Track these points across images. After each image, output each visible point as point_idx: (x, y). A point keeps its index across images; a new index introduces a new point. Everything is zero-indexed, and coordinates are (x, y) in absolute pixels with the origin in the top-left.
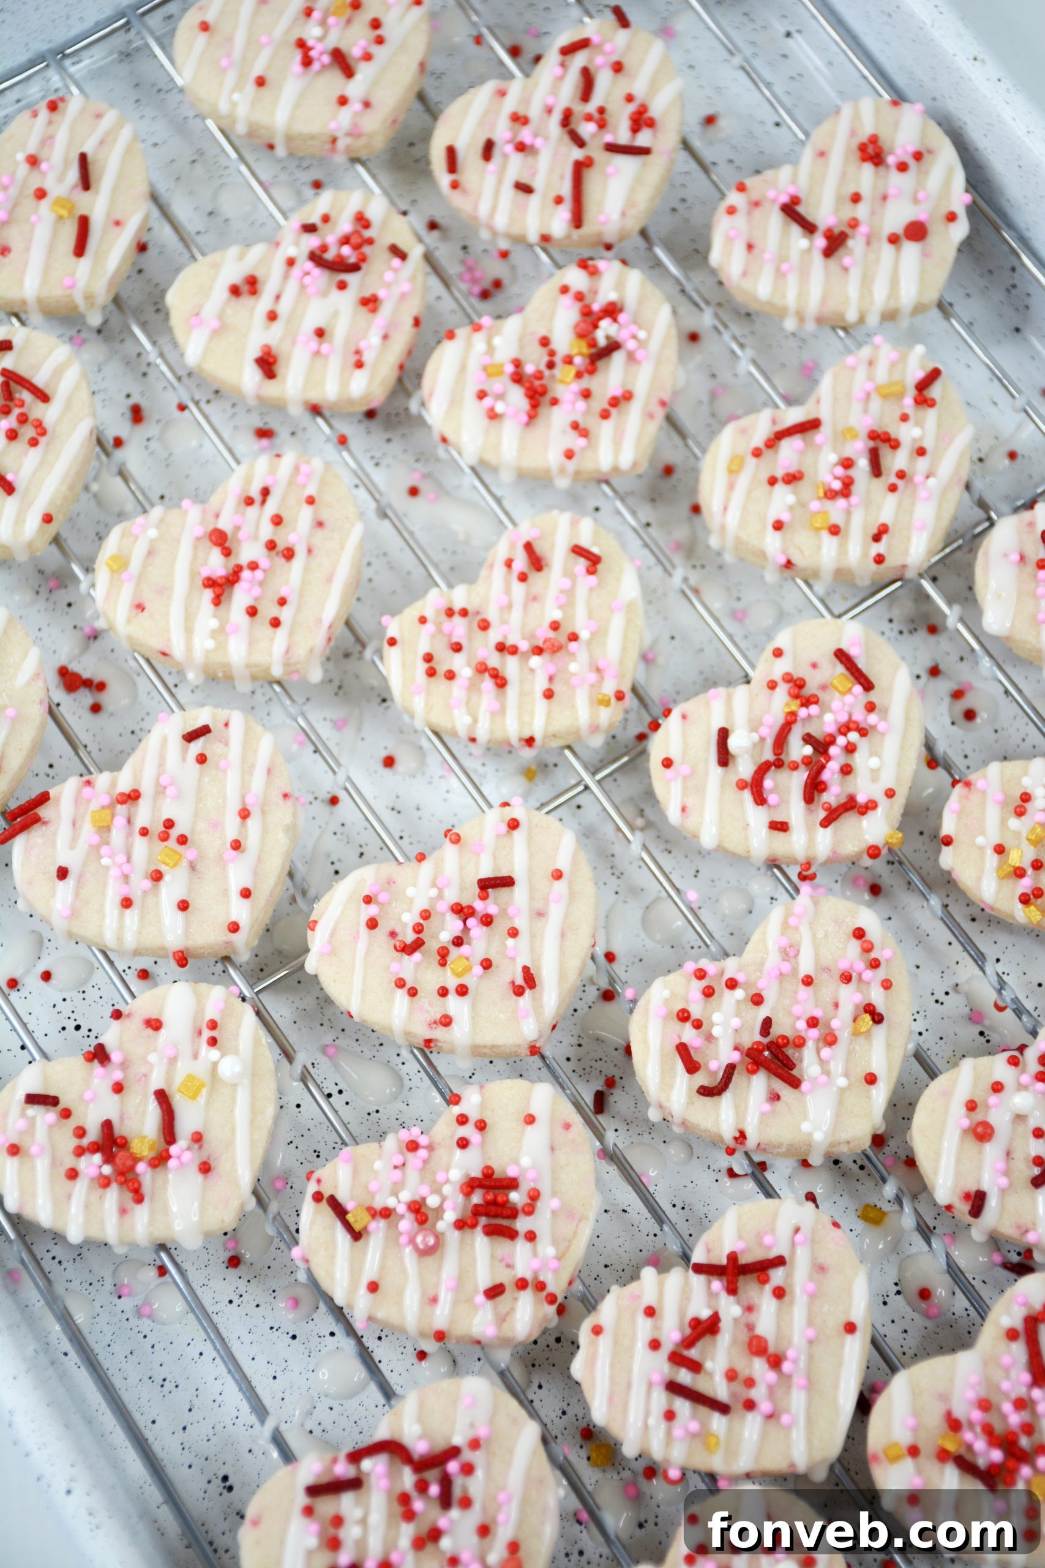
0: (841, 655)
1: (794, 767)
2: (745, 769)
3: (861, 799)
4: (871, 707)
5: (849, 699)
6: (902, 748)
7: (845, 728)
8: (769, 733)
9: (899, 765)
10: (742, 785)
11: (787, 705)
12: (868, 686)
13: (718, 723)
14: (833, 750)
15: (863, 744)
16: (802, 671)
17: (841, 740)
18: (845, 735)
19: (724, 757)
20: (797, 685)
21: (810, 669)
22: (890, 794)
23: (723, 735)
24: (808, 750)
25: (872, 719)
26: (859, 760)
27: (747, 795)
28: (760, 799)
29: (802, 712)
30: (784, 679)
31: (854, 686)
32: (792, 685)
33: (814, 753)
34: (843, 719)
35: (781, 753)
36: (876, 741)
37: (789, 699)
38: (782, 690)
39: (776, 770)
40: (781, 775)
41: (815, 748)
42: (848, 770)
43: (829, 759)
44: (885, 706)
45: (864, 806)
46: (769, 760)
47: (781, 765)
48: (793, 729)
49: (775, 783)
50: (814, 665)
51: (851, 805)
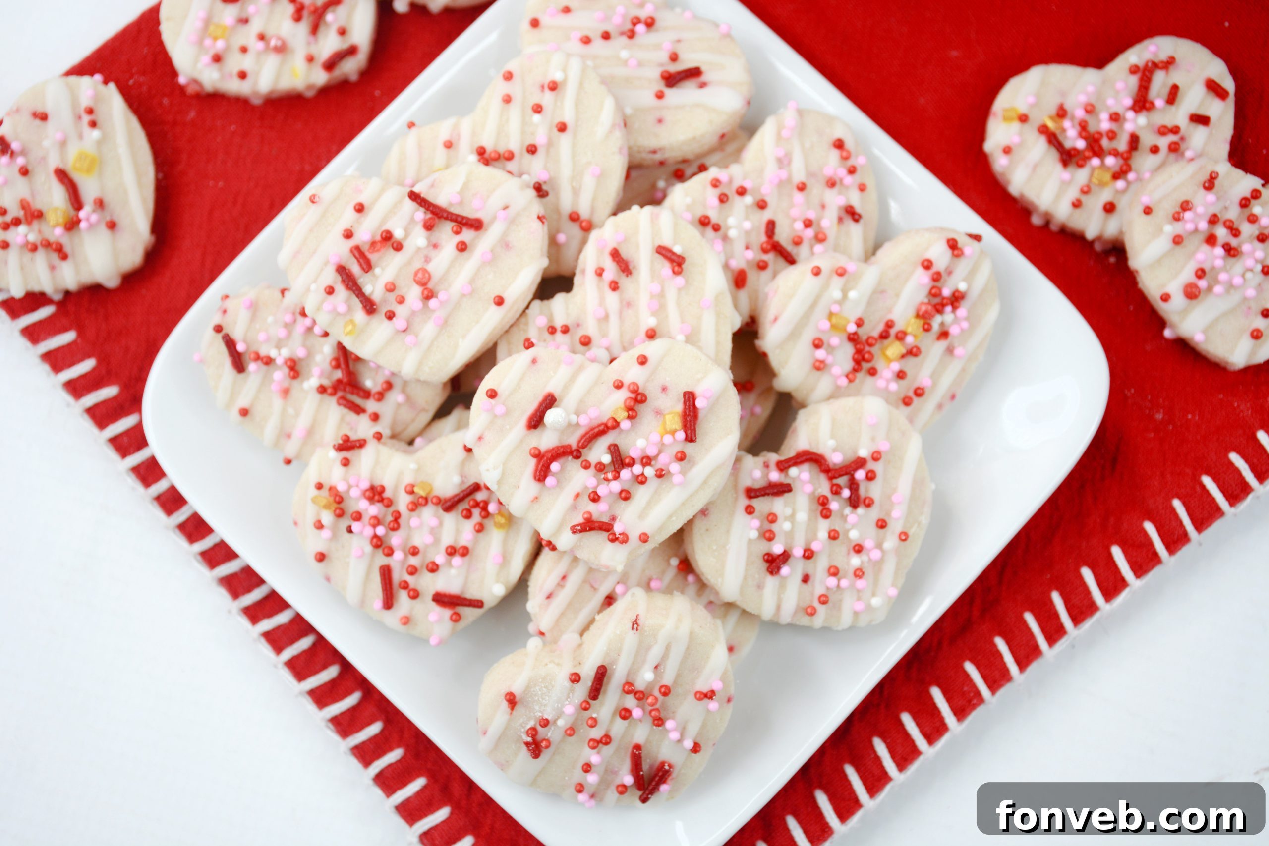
0: (690, 398)
1: (586, 466)
2: (546, 440)
3: (618, 528)
4: (681, 457)
5: (668, 439)
6: (683, 504)
7: (647, 461)
8: (586, 424)
9: (670, 517)
10: (535, 454)
11: (617, 410)
12: (690, 438)
13: (553, 387)
14: (625, 474)
15: (653, 483)
16: (652, 390)
17: (637, 469)
18: (644, 466)
19: (536, 422)
20: (638, 399)
21: (660, 390)
22: (644, 538)
23: (549, 402)
24: (606, 459)
25: (675, 467)
26: (641, 494)
27: (533, 462)
28: (542, 474)
29: (625, 425)
30: (631, 388)
31: (680, 430)
32: (633, 396)
33: (609, 464)
34: (651, 452)
35: (584, 447)
36: (664, 486)
37: (623, 406)
38: (623, 395)
39: (570, 458)
40: (572, 466)
41: (613, 462)
42: (625, 495)
43: (616, 478)
44: (693, 464)
45: (617, 536)
46: (570, 446)
47: (577, 457)
48: (608, 433)
49: (562, 469)
50: (664, 389)
51: (606, 527)
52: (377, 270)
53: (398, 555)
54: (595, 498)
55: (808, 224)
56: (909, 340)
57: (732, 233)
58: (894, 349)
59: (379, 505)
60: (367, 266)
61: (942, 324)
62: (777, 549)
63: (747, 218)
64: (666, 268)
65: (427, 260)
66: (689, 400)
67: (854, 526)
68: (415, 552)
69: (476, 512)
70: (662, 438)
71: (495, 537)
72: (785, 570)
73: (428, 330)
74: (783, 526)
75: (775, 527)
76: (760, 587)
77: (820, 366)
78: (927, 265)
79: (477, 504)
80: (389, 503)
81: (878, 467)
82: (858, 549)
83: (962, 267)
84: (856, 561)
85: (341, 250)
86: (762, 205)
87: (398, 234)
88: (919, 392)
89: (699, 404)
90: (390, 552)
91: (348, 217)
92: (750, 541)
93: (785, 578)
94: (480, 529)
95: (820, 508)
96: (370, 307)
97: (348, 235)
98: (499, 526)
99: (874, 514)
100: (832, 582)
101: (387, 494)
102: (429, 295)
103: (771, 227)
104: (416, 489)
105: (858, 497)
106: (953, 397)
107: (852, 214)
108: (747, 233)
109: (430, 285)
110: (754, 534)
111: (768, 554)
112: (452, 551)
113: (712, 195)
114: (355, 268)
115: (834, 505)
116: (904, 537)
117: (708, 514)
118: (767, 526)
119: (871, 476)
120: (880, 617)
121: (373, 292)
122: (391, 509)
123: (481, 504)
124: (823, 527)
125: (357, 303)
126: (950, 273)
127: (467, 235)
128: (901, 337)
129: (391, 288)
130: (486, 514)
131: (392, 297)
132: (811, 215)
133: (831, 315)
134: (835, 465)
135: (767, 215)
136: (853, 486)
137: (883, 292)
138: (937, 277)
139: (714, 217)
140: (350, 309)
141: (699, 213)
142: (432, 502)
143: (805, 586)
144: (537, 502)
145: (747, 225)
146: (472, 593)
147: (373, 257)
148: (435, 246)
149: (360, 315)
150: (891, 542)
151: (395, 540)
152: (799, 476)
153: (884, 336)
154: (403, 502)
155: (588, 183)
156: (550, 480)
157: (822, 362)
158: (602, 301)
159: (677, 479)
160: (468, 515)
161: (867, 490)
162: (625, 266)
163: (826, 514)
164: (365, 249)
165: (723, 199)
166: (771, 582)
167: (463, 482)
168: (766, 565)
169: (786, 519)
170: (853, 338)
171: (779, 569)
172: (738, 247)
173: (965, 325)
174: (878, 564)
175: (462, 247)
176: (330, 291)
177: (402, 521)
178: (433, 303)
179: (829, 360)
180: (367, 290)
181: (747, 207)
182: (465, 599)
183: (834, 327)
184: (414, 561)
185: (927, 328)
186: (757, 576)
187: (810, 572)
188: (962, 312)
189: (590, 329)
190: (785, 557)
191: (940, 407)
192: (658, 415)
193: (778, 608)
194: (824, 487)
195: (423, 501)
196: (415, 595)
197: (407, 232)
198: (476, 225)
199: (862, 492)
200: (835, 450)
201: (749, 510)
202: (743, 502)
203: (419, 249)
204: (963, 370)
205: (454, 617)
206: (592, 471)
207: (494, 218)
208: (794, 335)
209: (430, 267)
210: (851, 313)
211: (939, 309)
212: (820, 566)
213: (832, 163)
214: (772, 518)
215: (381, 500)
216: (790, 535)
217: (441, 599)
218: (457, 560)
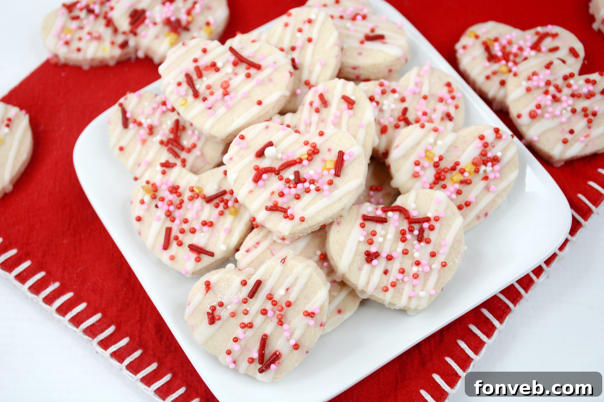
0: (341, 154)
1: (281, 179)
2: (264, 163)
3: (289, 212)
4: (330, 183)
5: (326, 172)
6: (327, 207)
7: (312, 182)
8: (286, 159)
9: (319, 212)
10: (257, 169)
11: (303, 155)
12: (337, 174)
14: (300, 186)
15: (313, 193)
16: (323, 149)
17: (307, 185)
18: (310, 184)
19: (260, 154)
20: (315, 151)
21: (327, 150)
22: (302, 220)
24: (292, 177)
25: (326, 187)
26: (306, 198)
27: (254, 173)
28: (257, 179)
29: (305, 162)
30: (313, 145)
31: (333, 169)
32: (313, 149)
33: (293, 180)
34: (315, 177)
35: (282, 170)
36: (319, 197)
37: (306, 153)
38: (308, 148)
39: (274, 174)
40: (274, 178)
41: (295, 179)
42: (298, 197)
43: (295, 187)
44: (336, 188)
45: (288, 215)
46: (275, 168)
47: (278, 174)
48: (295, 165)
49: (268, 179)
50: (329, 150)
51: (284, 211)
52: (204, 79)
53: (177, 222)
54: (282, 195)
55: (425, 114)
56: (466, 174)
57: (385, 108)
58: (457, 176)
59: (175, 195)
60: (200, 75)
61: (485, 171)
62: (373, 249)
63: (394, 103)
64: (345, 105)
65: (230, 79)
66: (340, 156)
67: (417, 250)
68: (186, 221)
69: (222, 205)
70: (322, 172)
71: (228, 219)
72: (375, 262)
73: (221, 110)
74: (378, 239)
75: (374, 238)
76: (360, 269)
77: (416, 175)
78: (482, 138)
79: (223, 201)
80: (180, 195)
81: (437, 225)
82: (418, 263)
83: (500, 145)
84: (415, 269)
85: (190, 67)
86: (403, 100)
87: (219, 65)
88: (468, 204)
89: (345, 158)
90: (173, 220)
91: (198, 54)
92: (360, 242)
93: (374, 267)
94: (221, 214)
95: (401, 236)
96: (196, 95)
97: (195, 61)
98: (231, 214)
99: (430, 248)
100: (400, 276)
101: (180, 190)
102: (226, 94)
103: (405, 110)
104: (195, 189)
105: (423, 236)
106: (486, 215)
107: (449, 117)
108: (392, 110)
109: (228, 90)
110: (362, 239)
111: (367, 251)
112: (204, 224)
113: (379, 90)
114: (194, 76)
115: (408, 236)
116: (444, 265)
117: (340, 223)
118: (370, 237)
119: (432, 228)
120: (424, 304)
121: (199, 88)
122: (181, 198)
123: (225, 201)
124: (401, 246)
125: (191, 92)
126: (493, 147)
127: (252, 71)
128: (462, 172)
129: (209, 87)
130: (226, 207)
131: (208, 92)
132: (428, 110)
133: (427, 151)
134: (413, 217)
135: (405, 105)
136: (422, 231)
137: (456, 147)
138: (486, 145)
139: (377, 98)
140: (186, 95)
141: (370, 94)
142: (201, 197)
143: (385, 276)
144: (252, 193)
145: (393, 106)
146: (209, 248)
147: (204, 73)
148: (236, 74)
149: (190, 98)
150: (436, 265)
151: (177, 214)
152: (392, 217)
153: (453, 169)
154: (187, 194)
155: (318, 68)
156: (260, 182)
157: (417, 173)
158: (310, 117)
159: (326, 193)
160: (217, 206)
161: (428, 235)
162: (325, 102)
163: (404, 240)
164: (201, 68)
165: (383, 92)
166: (367, 267)
167: (219, 189)
168: (365, 257)
169: (381, 236)
170: (436, 165)
171: (372, 260)
172: (387, 114)
173: (498, 175)
174: (427, 274)
175: (248, 76)
176: (179, 84)
177: (184, 205)
178: (227, 97)
179: (421, 173)
180: (198, 87)
181: (395, 99)
182: (205, 251)
183: (426, 156)
184: (185, 227)
185: (477, 171)
186: (359, 262)
187: (389, 269)
188: (497, 167)
189: (302, 128)
190: (377, 255)
191: (478, 218)
192: (323, 162)
193: (368, 283)
194: (405, 226)
195: (196, 196)
196: (180, 244)
197: (224, 65)
198: (258, 67)
199: (426, 235)
200: (414, 210)
201: (363, 226)
202: (360, 221)
203: (228, 74)
204: (494, 201)
205: (197, 259)
206: (283, 182)
207: (267, 67)
208: (405, 156)
209: (231, 82)
210: (437, 152)
211: (485, 163)
212: (395, 266)
213: (444, 92)
214: (374, 234)
215: (176, 193)
216: (381, 245)
217: (193, 248)
218: (206, 228)
